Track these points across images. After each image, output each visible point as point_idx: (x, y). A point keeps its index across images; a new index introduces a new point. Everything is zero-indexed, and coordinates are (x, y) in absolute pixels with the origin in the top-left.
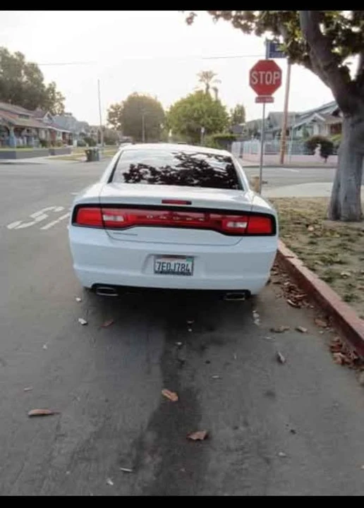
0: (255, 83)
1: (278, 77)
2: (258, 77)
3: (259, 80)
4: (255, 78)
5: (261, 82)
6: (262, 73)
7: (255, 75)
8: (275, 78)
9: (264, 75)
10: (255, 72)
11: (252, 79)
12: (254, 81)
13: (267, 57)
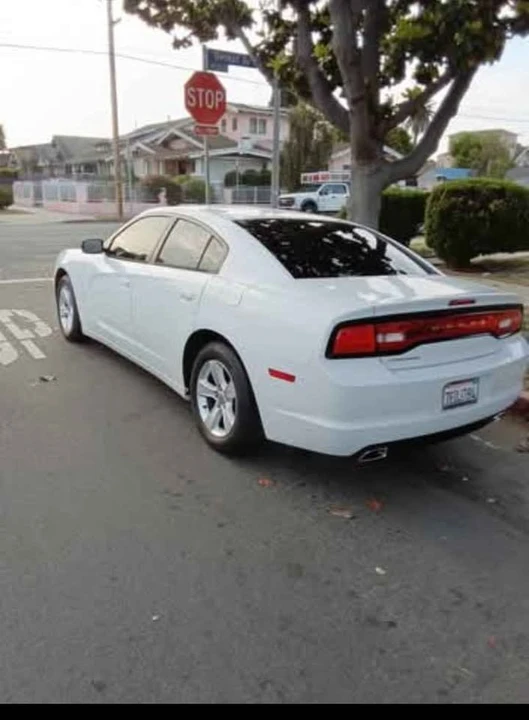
0: (193, 105)
1: (221, 100)
2: (196, 94)
3: (197, 99)
4: (192, 97)
5: (201, 105)
6: (201, 90)
7: (192, 92)
8: (217, 99)
9: (204, 94)
10: (192, 89)
11: (188, 99)
12: (191, 100)
13: (205, 68)
